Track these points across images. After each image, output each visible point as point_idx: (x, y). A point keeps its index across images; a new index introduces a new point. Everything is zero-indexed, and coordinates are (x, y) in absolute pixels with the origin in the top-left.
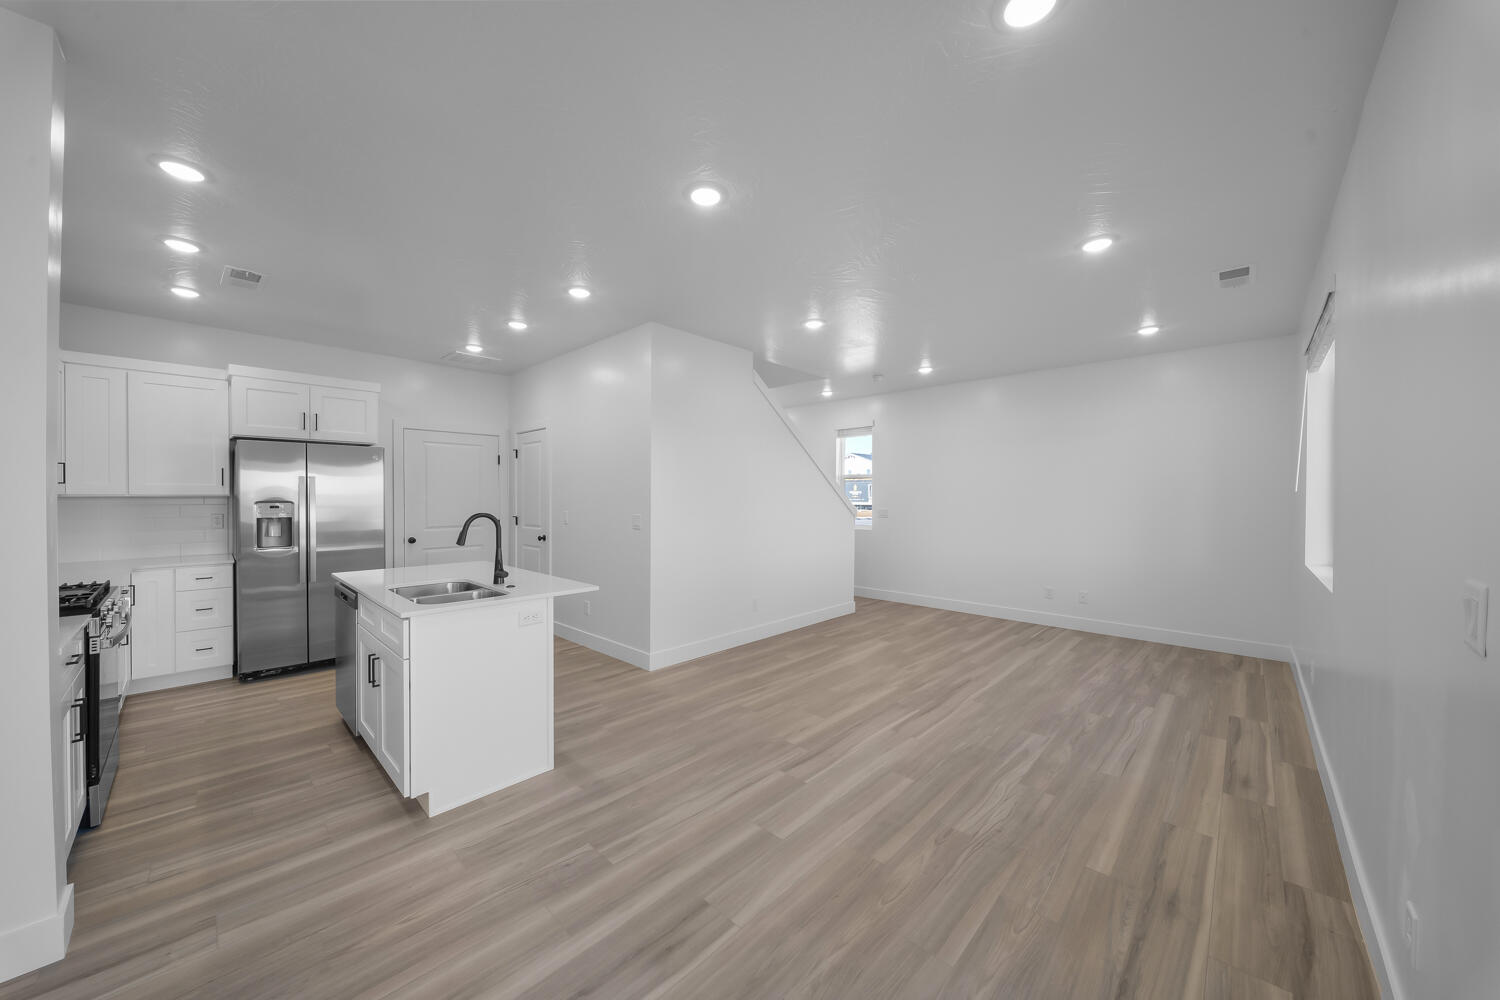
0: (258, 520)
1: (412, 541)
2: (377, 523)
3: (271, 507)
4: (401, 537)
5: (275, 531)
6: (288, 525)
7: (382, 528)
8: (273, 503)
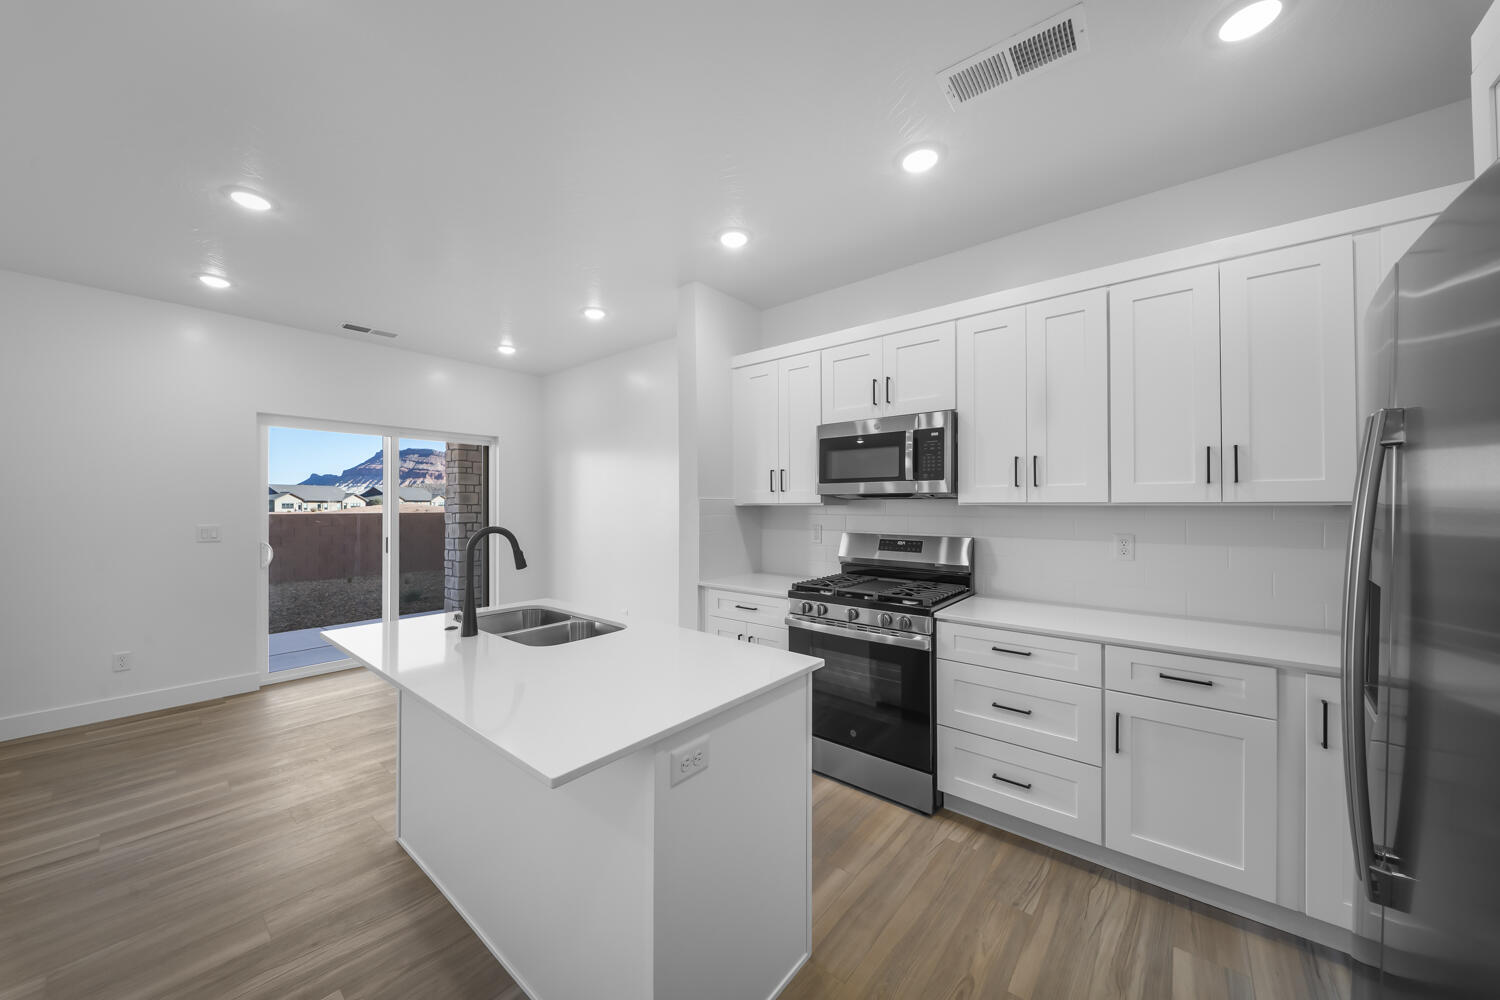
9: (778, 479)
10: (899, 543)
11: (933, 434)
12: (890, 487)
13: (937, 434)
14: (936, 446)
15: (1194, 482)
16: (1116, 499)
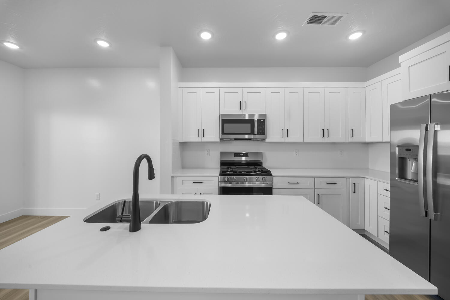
3: (406, 150)
8: (408, 147)
9: (201, 132)
10: (241, 154)
11: (261, 121)
12: (247, 137)
13: (263, 121)
14: (262, 124)
15: (320, 137)
16: (305, 141)
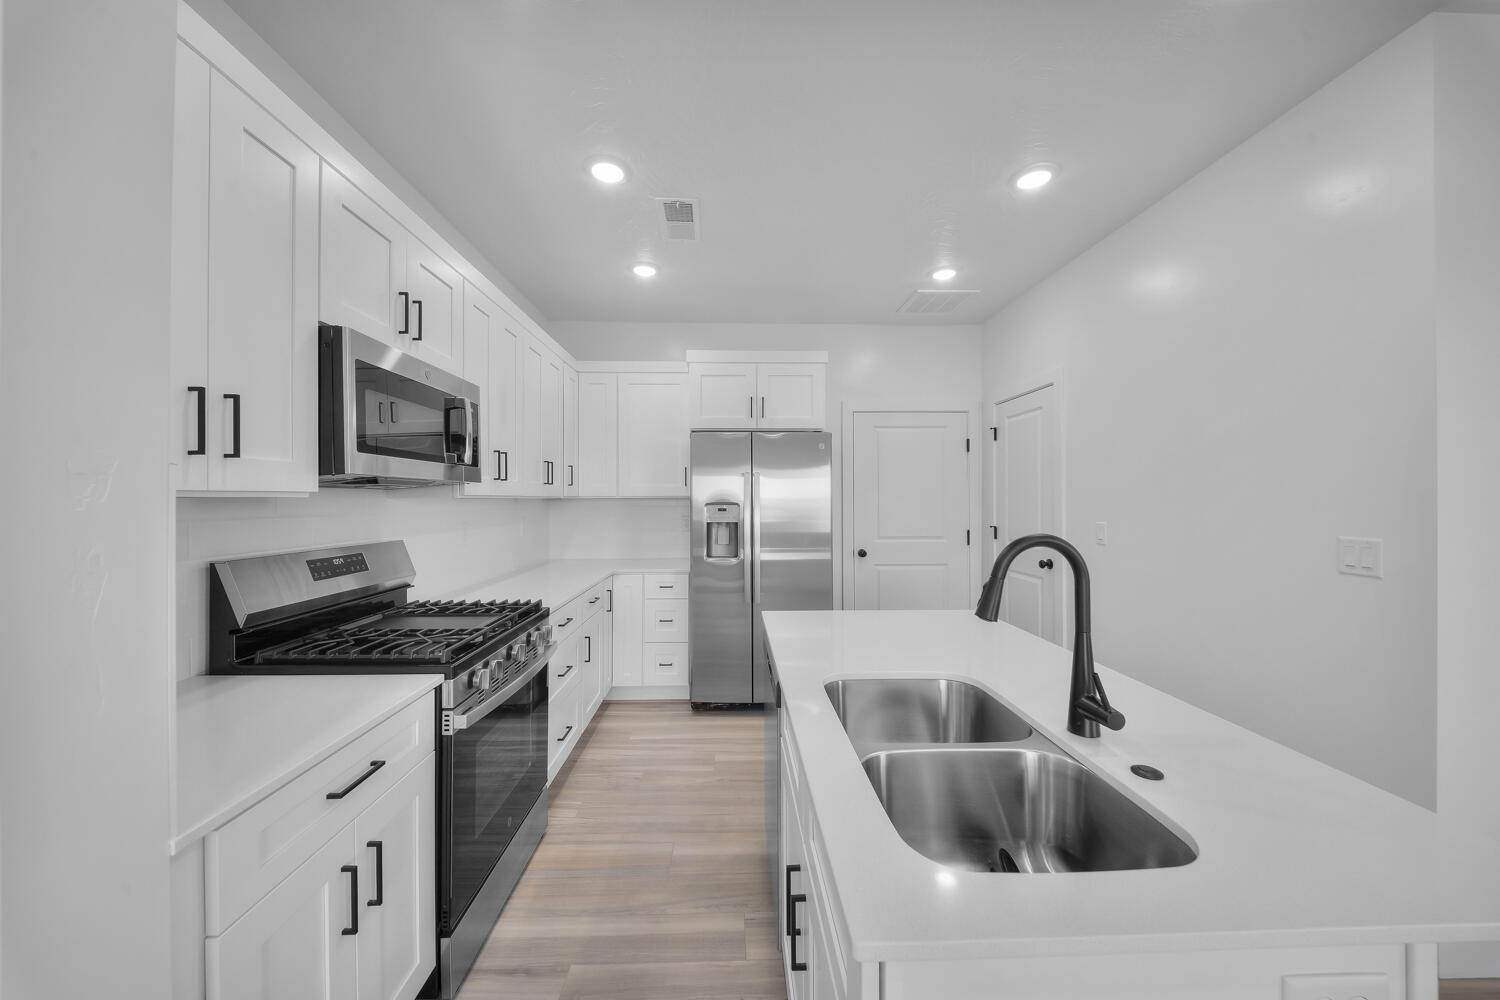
0: (708, 524)
1: (862, 554)
2: (824, 526)
3: (720, 510)
4: (851, 548)
5: (722, 536)
6: (735, 528)
7: (828, 530)
8: (721, 505)
10: (335, 562)
